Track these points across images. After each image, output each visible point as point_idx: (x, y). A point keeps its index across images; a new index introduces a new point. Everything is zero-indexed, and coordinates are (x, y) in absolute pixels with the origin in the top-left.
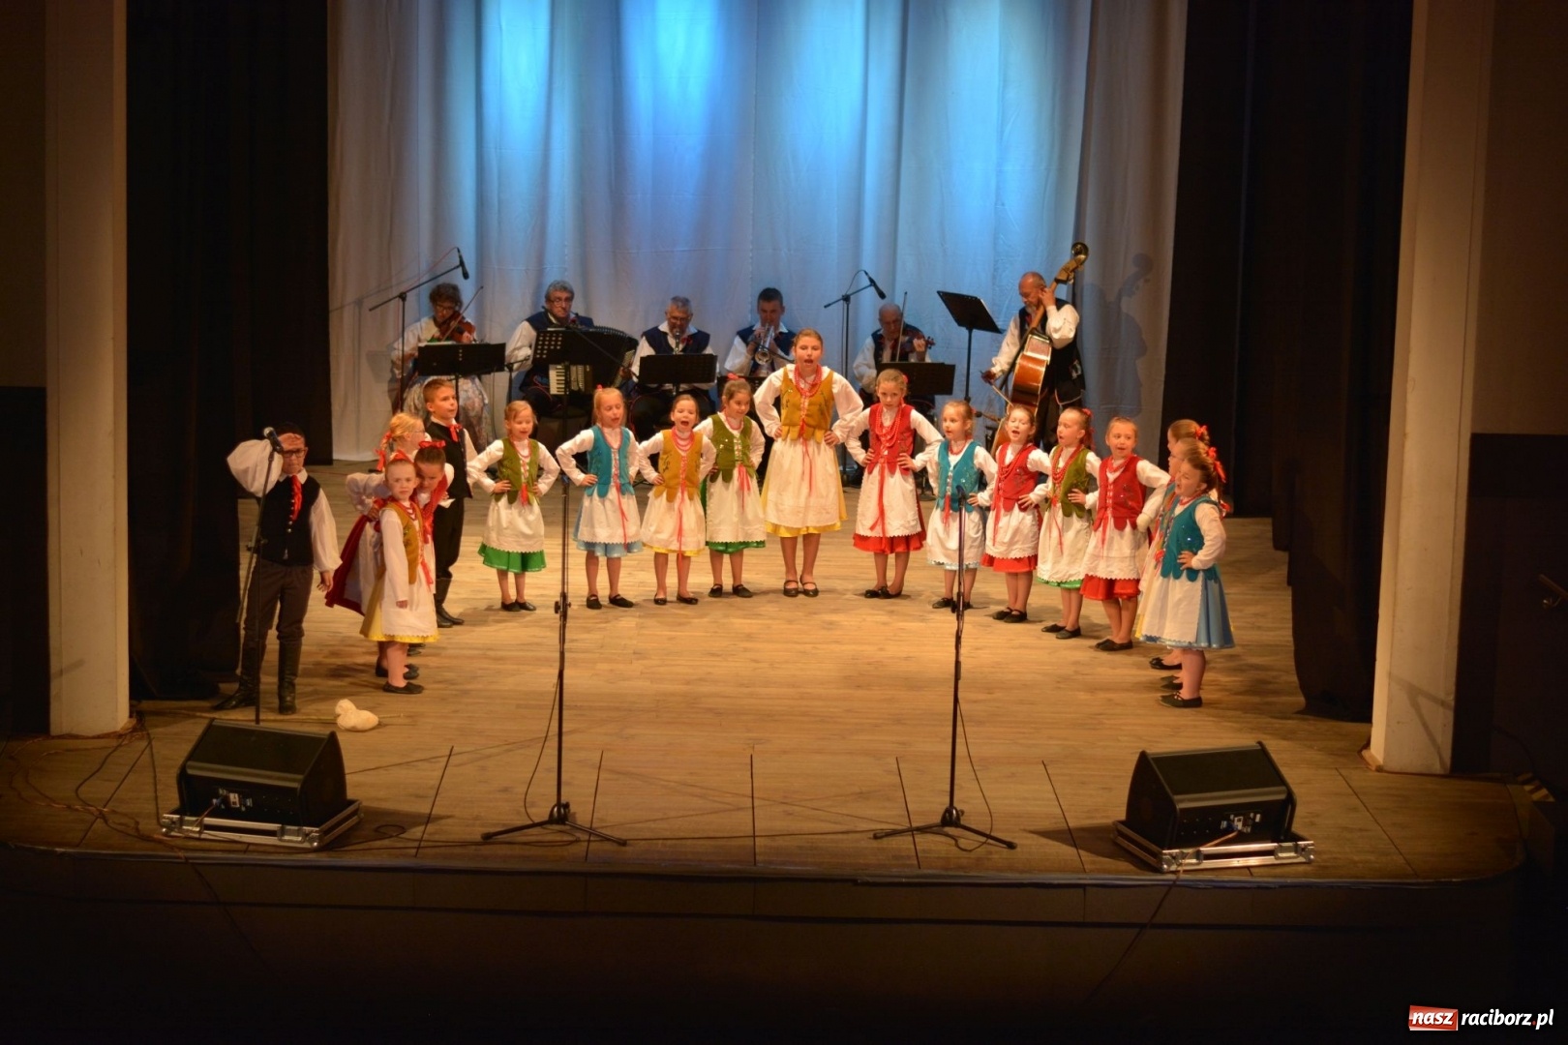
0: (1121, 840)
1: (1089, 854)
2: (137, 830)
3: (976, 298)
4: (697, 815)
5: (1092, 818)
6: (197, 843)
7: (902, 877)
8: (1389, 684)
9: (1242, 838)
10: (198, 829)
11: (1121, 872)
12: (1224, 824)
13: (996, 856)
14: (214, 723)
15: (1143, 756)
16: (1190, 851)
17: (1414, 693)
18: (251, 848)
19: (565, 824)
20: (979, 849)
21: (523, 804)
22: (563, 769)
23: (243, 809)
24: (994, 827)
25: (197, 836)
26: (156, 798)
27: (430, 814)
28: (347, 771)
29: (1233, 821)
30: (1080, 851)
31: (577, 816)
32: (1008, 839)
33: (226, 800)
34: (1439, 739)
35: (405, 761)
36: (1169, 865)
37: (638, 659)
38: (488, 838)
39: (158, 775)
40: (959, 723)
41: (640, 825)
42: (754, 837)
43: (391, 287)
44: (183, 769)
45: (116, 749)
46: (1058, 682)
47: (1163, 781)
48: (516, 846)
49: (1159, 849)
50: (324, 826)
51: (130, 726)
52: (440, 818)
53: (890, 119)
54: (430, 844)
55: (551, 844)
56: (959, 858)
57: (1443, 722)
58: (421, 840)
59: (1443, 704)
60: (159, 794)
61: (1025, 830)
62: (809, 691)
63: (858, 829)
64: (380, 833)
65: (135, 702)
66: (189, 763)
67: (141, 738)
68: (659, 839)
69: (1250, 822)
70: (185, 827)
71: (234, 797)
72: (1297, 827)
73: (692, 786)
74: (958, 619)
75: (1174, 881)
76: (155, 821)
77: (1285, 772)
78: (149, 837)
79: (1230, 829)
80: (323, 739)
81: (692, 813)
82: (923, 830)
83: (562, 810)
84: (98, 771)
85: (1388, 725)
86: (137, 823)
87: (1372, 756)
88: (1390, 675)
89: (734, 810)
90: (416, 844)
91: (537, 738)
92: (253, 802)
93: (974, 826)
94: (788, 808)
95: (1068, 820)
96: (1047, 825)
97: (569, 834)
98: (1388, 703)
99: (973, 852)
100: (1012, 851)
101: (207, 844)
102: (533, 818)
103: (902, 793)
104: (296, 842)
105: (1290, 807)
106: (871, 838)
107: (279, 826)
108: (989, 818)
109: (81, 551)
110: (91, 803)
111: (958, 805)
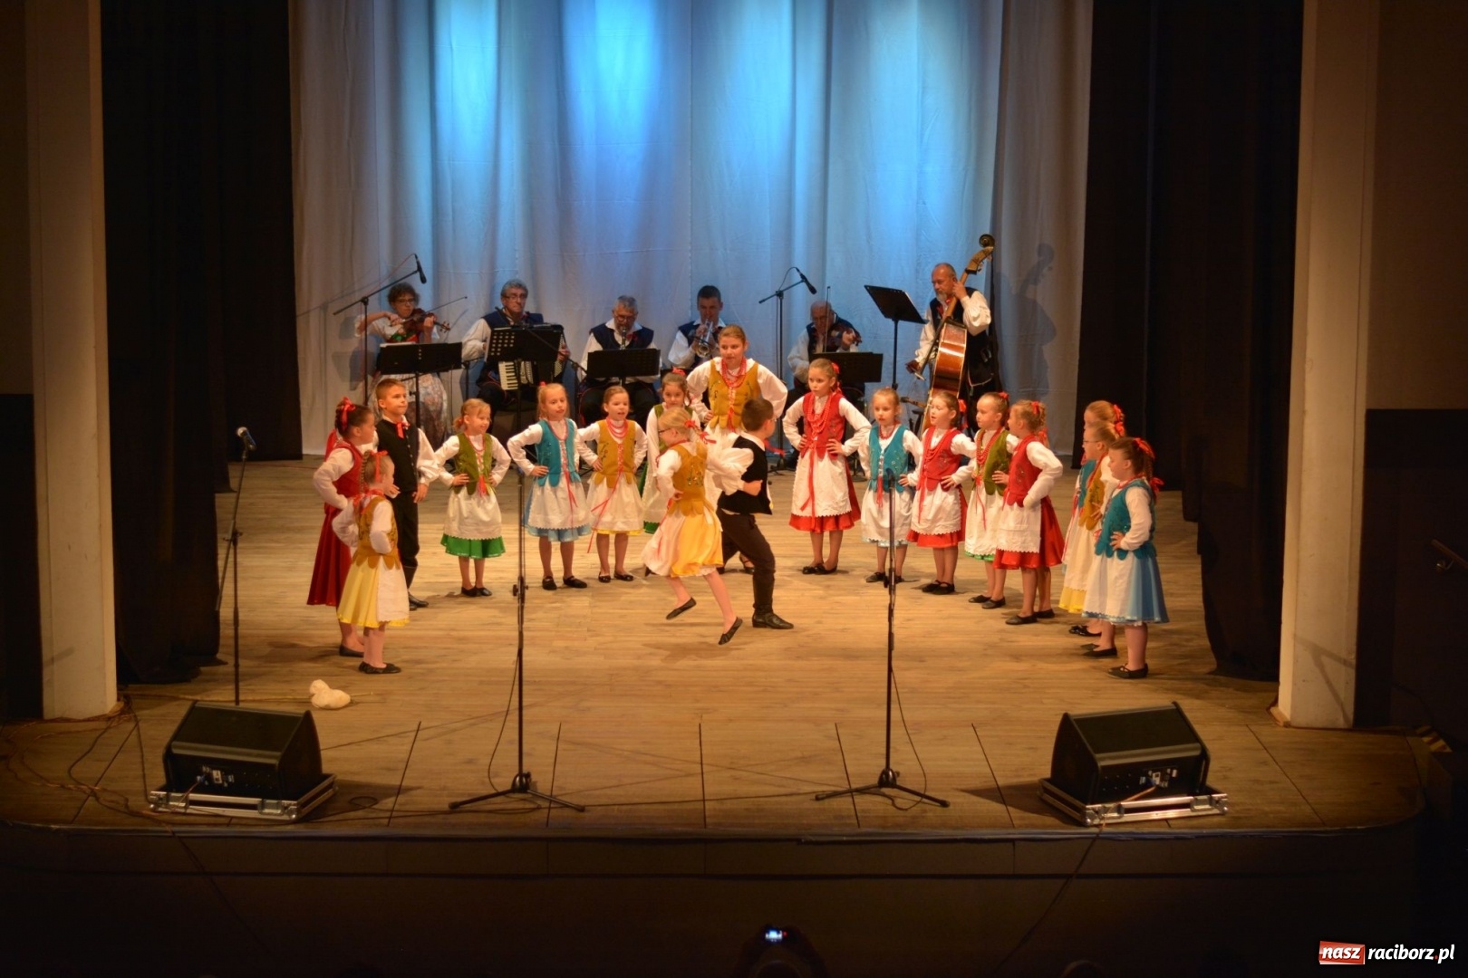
0: (1047, 797)
1: (1017, 810)
2: (127, 806)
3: (901, 291)
4: (650, 781)
5: (1019, 776)
6: (184, 818)
7: (844, 835)
8: (1295, 646)
9: (1160, 793)
10: (183, 805)
11: (1047, 826)
12: (1143, 780)
13: (930, 814)
14: (196, 705)
15: (1066, 717)
16: (1111, 805)
17: (1318, 653)
18: (234, 821)
19: (527, 793)
20: (915, 808)
21: (486, 774)
22: (524, 741)
23: (226, 785)
24: (928, 786)
25: (183, 811)
26: (144, 776)
27: (401, 785)
28: (321, 747)
29: (1151, 777)
30: (1009, 808)
31: (538, 784)
32: (941, 798)
33: (209, 777)
34: (1342, 696)
35: (376, 736)
36: (1092, 819)
37: (592, 636)
38: (455, 807)
39: (145, 754)
40: (893, 690)
41: (598, 792)
42: (704, 800)
43: (354, 292)
44: (169, 749)
45: (106, 730)
46: (985, 650)
47: (1085, 741)
48: (482, 815)
49: (1082, 805)
50: (302, 799)
51: (119, 709)
52: (410, 789)
53: (817, 125)
54: (401, 814)
55: (514, 812)
56: (893, 817)
57: (1345, 680)
58: (392, 811)
59: (1345, 662)
60: (146, 772)
61: (957, 789)
62: (751, 662)
63: (801, 792)
64: (354, 805)
65: (122, 687)
66: (175, 743)
67: (129, 720)
68: (615, 805)
69: (1167, 777)
70: (171, 803)
71: (217, 774)
72: (1211, 781)
73: (645, 754)
74: (890, 593)
75: (1097, 834)
76: (143, 798)
77: (1197, 728)
78: (138, 813)
79: (1149, 784)
80: (300, 718)
81: (645, 780)
82: (862, 791)
83: (524, 780)
84: (88, 752)
85: (1294, 684)
86: (127, 800)
87: (1280, 713)
88: (1295, 636)
89: (685, 776)
90: (388, 814)
91: (500, 712)
92: (235, 779)
93: (909, 787)
94: (737, 773)
95: (997, 779)
96: (977, 784)
97: (531, 802)
98: (1294, 663)
99: (909, 811)
100: (945, 809)
101: (192, 818)
102: (497, 788)
103: (841, 757)
104: (276, 815)
105: (1204, 763)
106: (813, 800)
107: (260, 800)
108: (923, 779)
109: (69, 548)
110: (83, 782)
111: (894, 767)
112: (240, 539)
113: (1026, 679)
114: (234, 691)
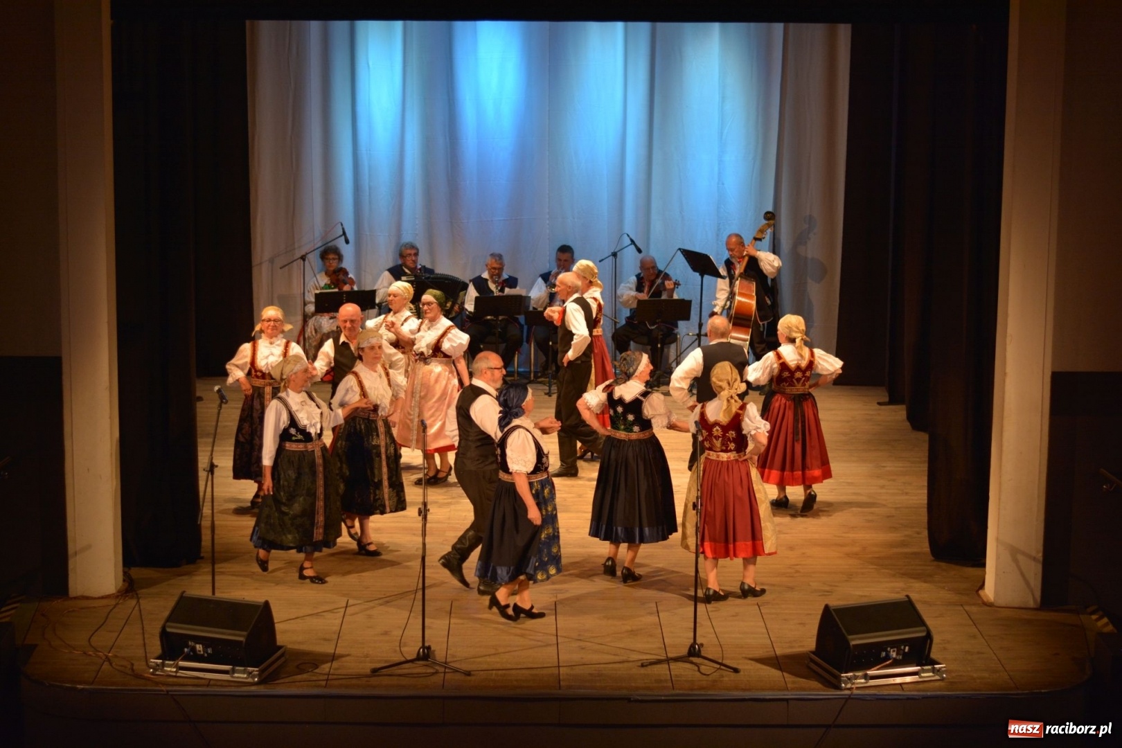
0: (812, 666)
1: (790, 676)
2: (133, 670)
3: (706, 255)
4: (519, 650)
5: (791, 647)
6: (175, 680)
7: (661, 696)
8: (997, 546)
9: (896, 664)
10: (175, 670)
11: (812, 688)
12: (884, 654)
13: (726, 679)
14: (184, 595)
16: (860, 674)
17: (1014, 552)
18: (212, 682)
19: (428, 661)
20: (715, 674)
21: (398, 644)
23: (206, 655)
24: (725, 656)
25: (174, 674)
26: (145, 645)
27: (334, 653)
28: (275, 621)
29: (890, 652)
30: (784, 674)
31: (436, 653)
32: (734, 665)
33: (193, 649)
34: (1032, 583)
35: (316, 612)
36: (846, 684)
38: (376, 671)
39: (145, 626)
41: (480, 659)
42: (559, 667)
43: (294, 249)
44: (164, 628)
45: (115, 606)
47: (841, 626)
48: (396, 678)
49: (839, 673)
50: (262, 666)
51: (124, 588)
52: (341, 656)
53: (643, 126)
54: (335, 677)
55: (418, 675)
56: (700, 681)
57: (1034, 572)
58: (329, 675)
59: (1035, 559)
60: (146, 641)
61: (746, 658)
62: (594, 550)
63: (631, 659)
64: (299, 670)
65: (126, 570)
66: (169, 624)
67: (132, 598)
68: (493, 670)
69: (902, 652)
70: (165, 668)
71: (199, 647)
72: (934, 655)
75: (850, 695)
76: (144, 663)
77: (924, 616)
78: (141, 675)
79: (887, 658)
80: (260, 606)
81: (515, 649)
82: (676, 659)
83: (426, 651)
84: (103, 624)
85: (997, 575)
86: (132, 665)
87: (986, 595)
88: (997, 539)
89: (545, 646)
90: (326, 677)
92: (213, 651)
93: (710, 657)
94: (582, 644)
95: (776, 649)
96: (759, 653)
97: (432, 667)
98: (997, 560)
99: (711, 676)
100: (738, 674)
101: (181, 681)
102: (405, 655)
103: (660, 630)
104: (243, 678)
105: (929, 641)
106: (639, 666)
107: (231, 667)
108: (720, 649)
109: (88, 470)
110: (99, 649)
111: (699, 641)
112: (216, 470)
113: (797, 565)
114: (211, 580)
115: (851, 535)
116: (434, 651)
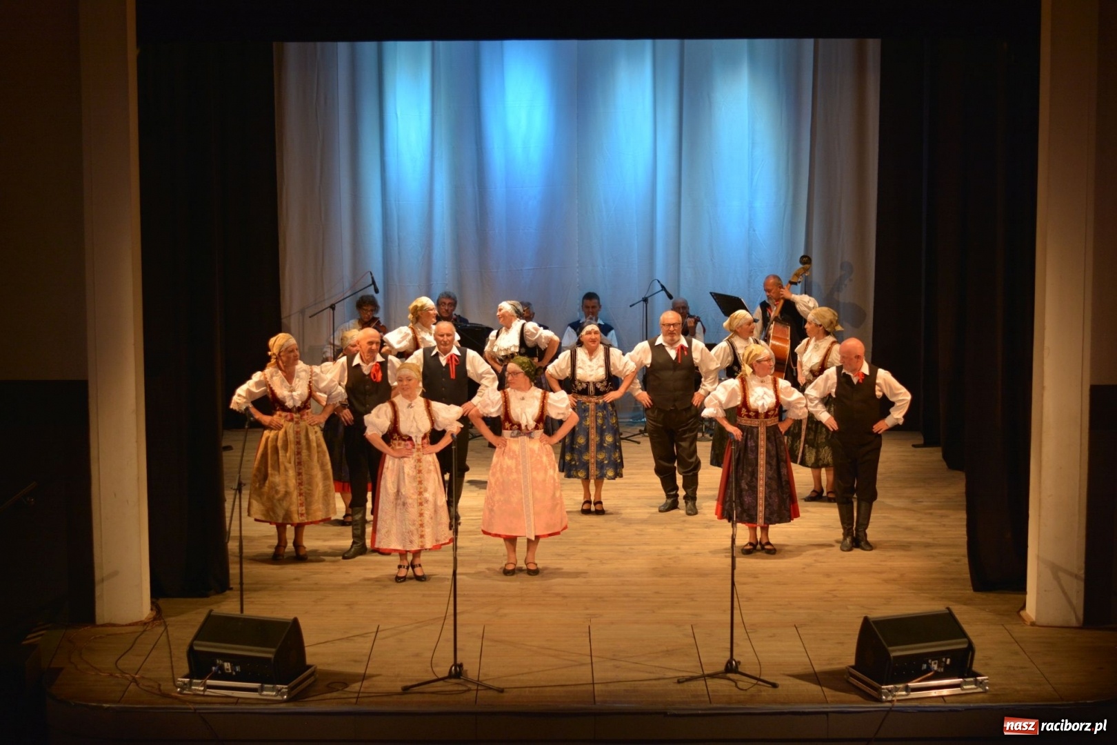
0: (852, 680)
1: (830, 690)
2: (160, 690)
3: (738, 298)
4: (553, 669)
5: (828, 664)
6: (203, 698)
7: (698, 710)
8: (1038, 564)
9: (937, 676)
10: (202, 688)
11: (853, 702)
12: (925, 666)
13: (764, 693)
14: (212, 614)
15: (866, 620)
16: (901, 686)
17: (1055, 570)
18: (240, 701)
19: (460, 678)
20: (752, 689)
21: (429, 665)
22: (458, 639)
23: (234, 673)
24: (762, 672)
25: (202, 693)
26: (172, 667)
27: (365, 673)
28: (306, 644)
29: (931, 664)
30: (824, 688)
31: (468, 672)
32: (772, 681)
33: (221, 668)
34: (1075, 601)
35: (345, 636)
36: (887, 696)
38: (406, 689)
39: (173, 650)
40: (735, 599)
41: (513, 678)
42: (593, 684)
43: (324, 300)
44: (191, 646)
45: (142, 632)
46: (804, 568)
47: (882, 639)
48: (426, 695)
49: (879, 685)
50: (292, 684)
51: (152, 616)
52: (372, 676)
54: (366, 695)
55: (450, 693)
56: (738, 695)
57: (1076, 590)
58: (359, 692)
59: (1076, 577)
60: (174, 665)
61: (784, 674)
62: (628, 579)
63: (667, 677)
64: (330, 688)
65: (154, 600)
66: (196, 642)
67: (160, 625)
68: (526, 687)
69: (943, 664)
70: (193, 687)
71: (227, 665)
72: (976, 667)
73: (548, 649)
74: (733, 527)
75: (891, 708)
76: (172, 684)
77: (966, 627)
78: (168, 695)
79: (929, 669)
80: (289, 623)
81: (548, 668)
82: (712, 676)
83: (458, 669)
84: (130, 649)
85: (1038, 593)
86: (160, 685)
87: (1027, 615)
88: (1038, 557)
89: (577, 665)
90: (356, 695)
91: (438, 618)
92: (241, 669)
93: (748, 673)
94: (616, 663)
95: (814, 667)
96: (799, 670)
97: (463, 685)
98: (1038, 577)
99: (748, 691)
100: (775, 689)
101: (209, 699)
102: (437, 675)
103: (696, 650)
104: (272, 696)
105: (971, 653)
106: (675, 683)
107: (260, 684)
108: (759, 667)
109: (115, 495)
110: (126, 672)
111: (736, 658)
112: (243, 488)
113: (835, 590)
114: (239, 603)
115: (889, 564)
116: (466, 671)
